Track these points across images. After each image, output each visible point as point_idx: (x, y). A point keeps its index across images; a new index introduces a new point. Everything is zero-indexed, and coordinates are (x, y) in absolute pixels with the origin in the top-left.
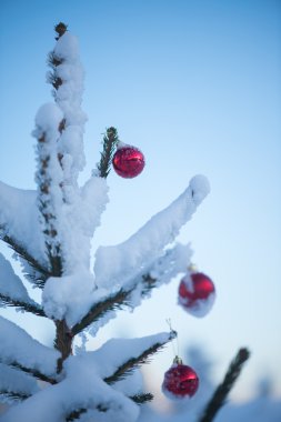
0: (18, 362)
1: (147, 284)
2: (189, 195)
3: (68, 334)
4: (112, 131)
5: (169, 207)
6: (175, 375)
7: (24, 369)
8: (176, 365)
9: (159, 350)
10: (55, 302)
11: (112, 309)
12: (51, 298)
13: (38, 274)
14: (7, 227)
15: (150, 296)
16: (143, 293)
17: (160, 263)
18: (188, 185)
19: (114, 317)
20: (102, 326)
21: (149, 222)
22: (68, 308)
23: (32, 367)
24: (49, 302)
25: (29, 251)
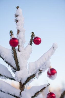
0: (10, 93)
1: (40, 72)
2: (52, 48)
3: (22, 86)
4: (33, 33)
5: (47, 52)
6: (49, 95)
7: (11, 95)
8: (49, 92)
9: (45, 88)
10: (18, 77)
11: (32, 78)
12: (17, 76)
13: (15, 70)
14: (6, 59)
15: (41, 75)
16: (39, 74)
17: (42, 66)
18: (52, 46)
19: (33, 80)
20: (30, 83)
21: (42, 56)
22: (21, 79)
23: (13, 94)
24: (16, 78)
25: (12, 64)
